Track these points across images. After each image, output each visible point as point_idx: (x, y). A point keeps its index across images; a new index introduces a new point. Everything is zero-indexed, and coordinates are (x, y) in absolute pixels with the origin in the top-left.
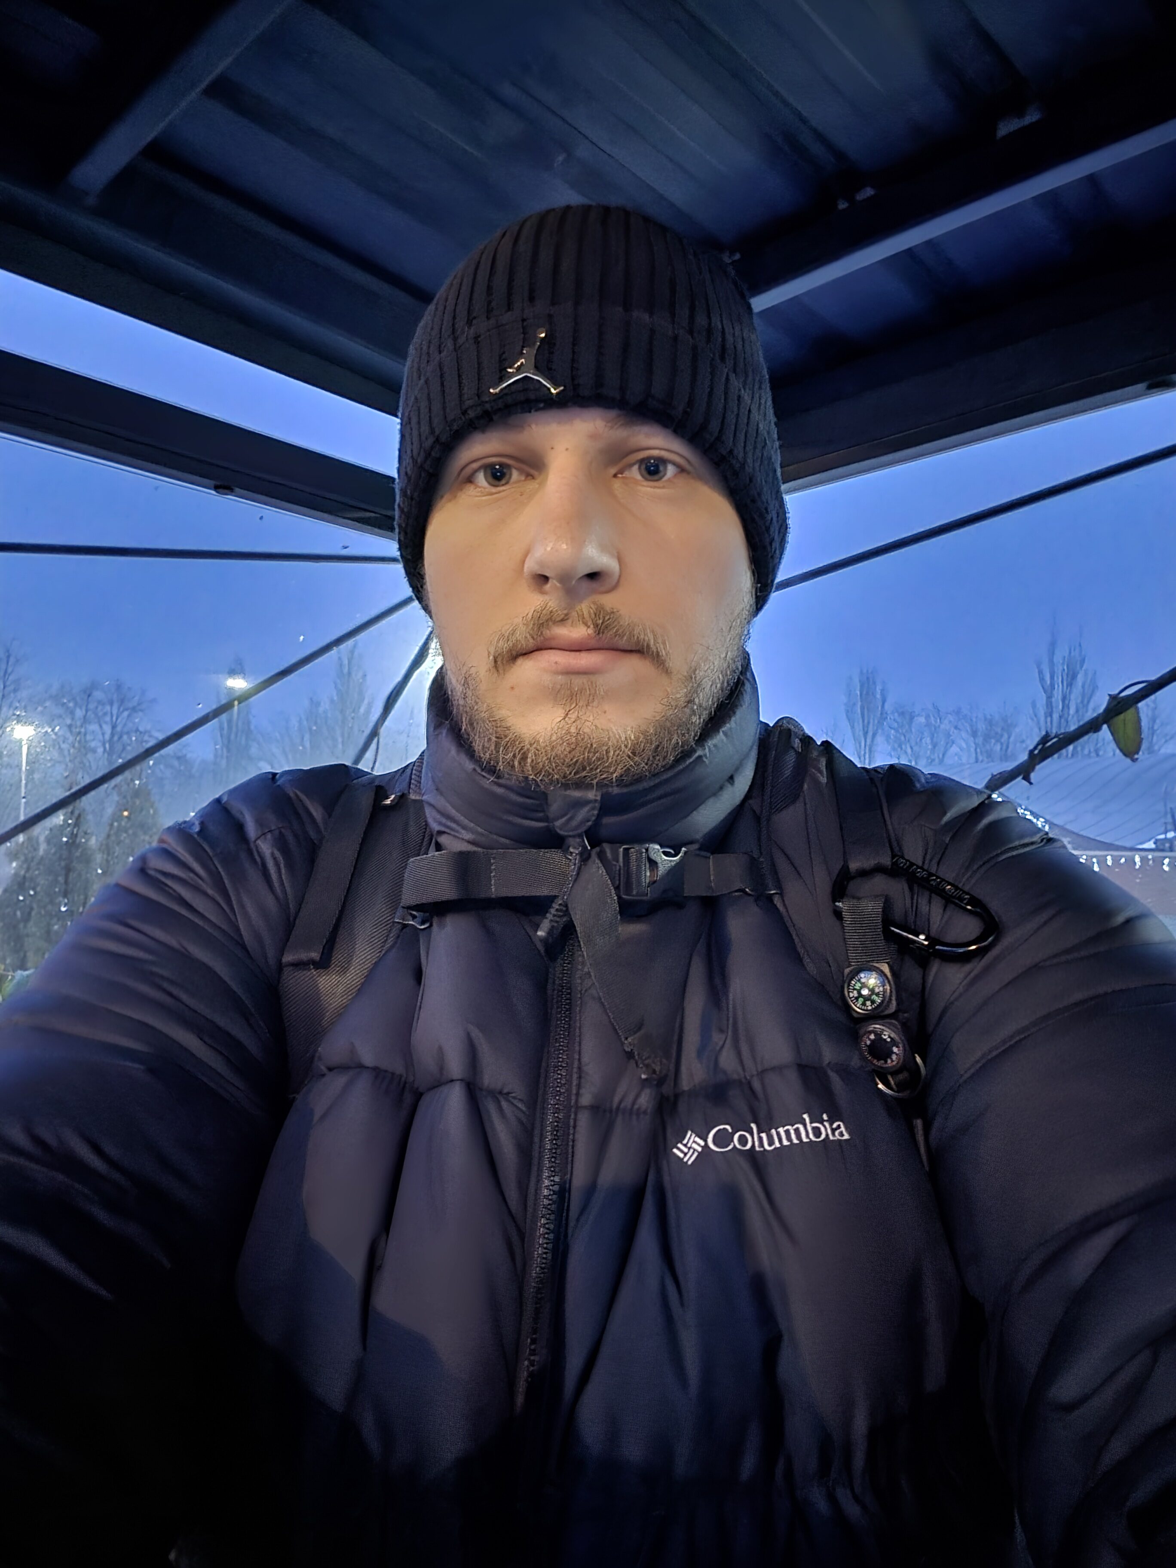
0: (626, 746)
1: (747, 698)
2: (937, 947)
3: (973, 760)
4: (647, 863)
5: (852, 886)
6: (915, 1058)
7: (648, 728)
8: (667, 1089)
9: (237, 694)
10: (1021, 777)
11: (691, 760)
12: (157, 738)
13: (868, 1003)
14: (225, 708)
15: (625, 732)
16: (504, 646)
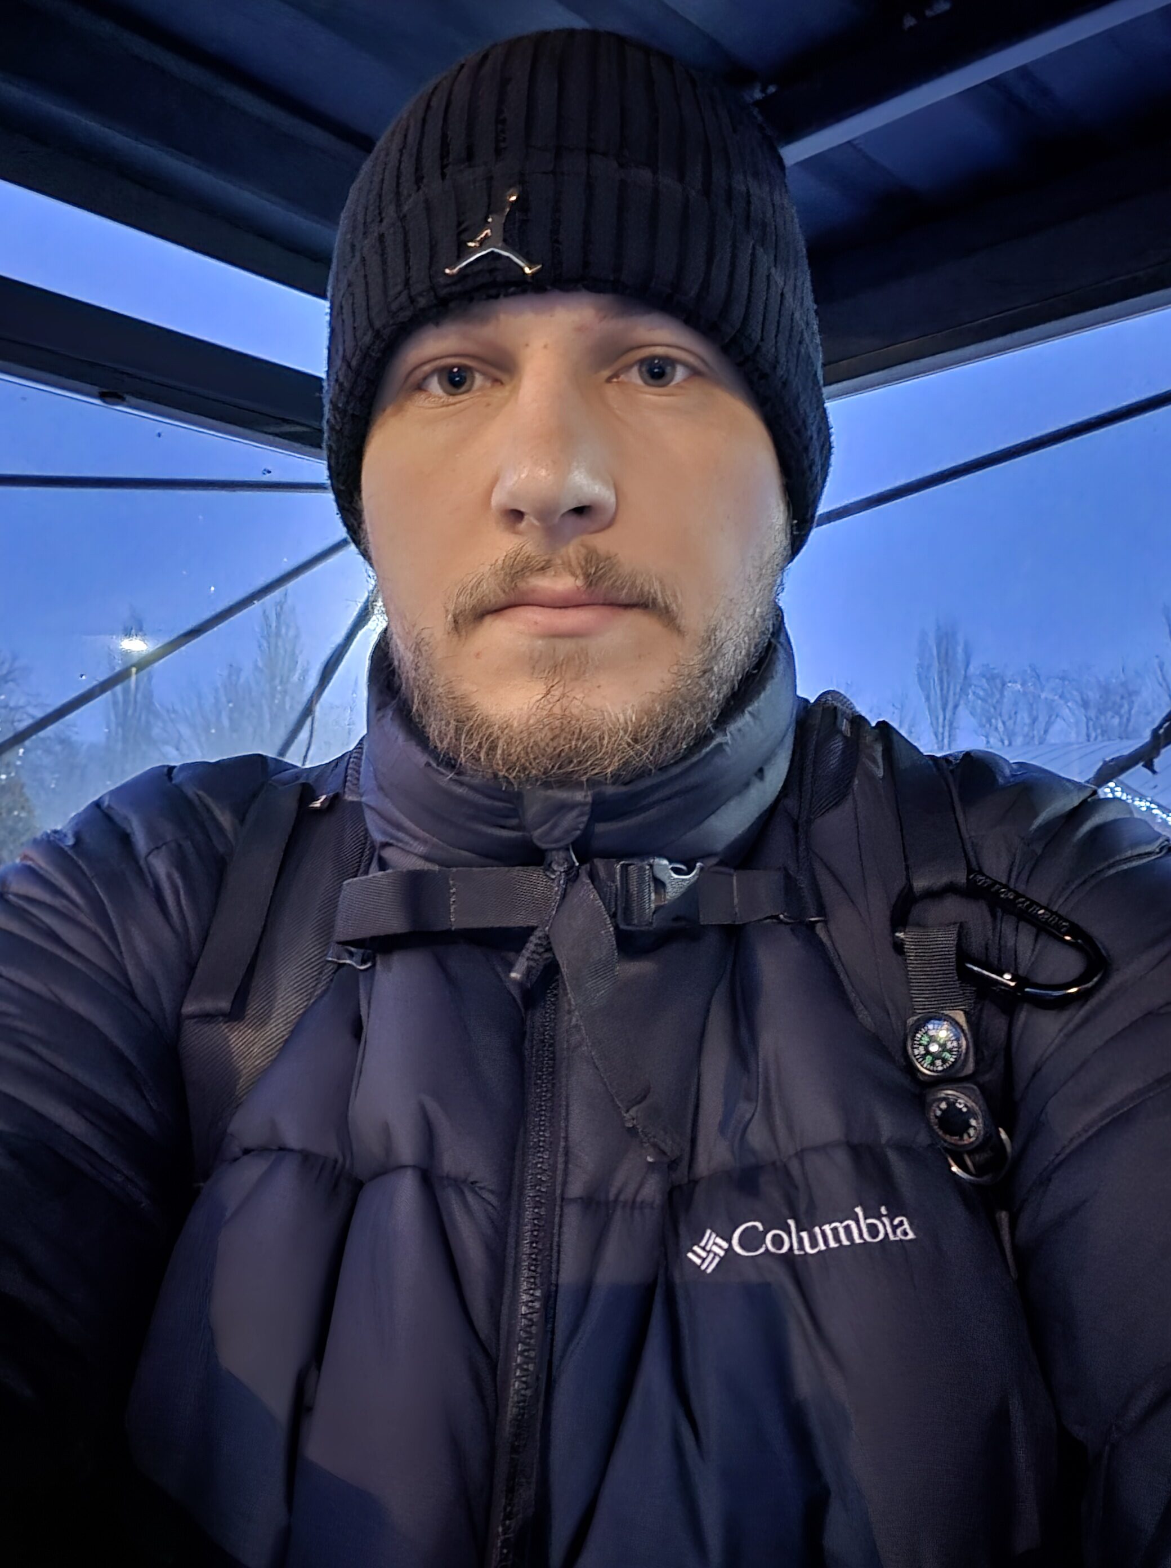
0: (626, 732)
1: (780, 667)
2: (1027, 990)
3: (1083, 738)
4: (652, 885)
5: (916, 912)
6: (998, 1133)
7: (653, 706)
8: (680, 1175)
9: (135, 660)
10: (1141, 764)
11: (708, 749)
12: (33, 717)
13: (938, 1062)
14: (121, 677)
15: (624, 715)
16: (467, 601)
